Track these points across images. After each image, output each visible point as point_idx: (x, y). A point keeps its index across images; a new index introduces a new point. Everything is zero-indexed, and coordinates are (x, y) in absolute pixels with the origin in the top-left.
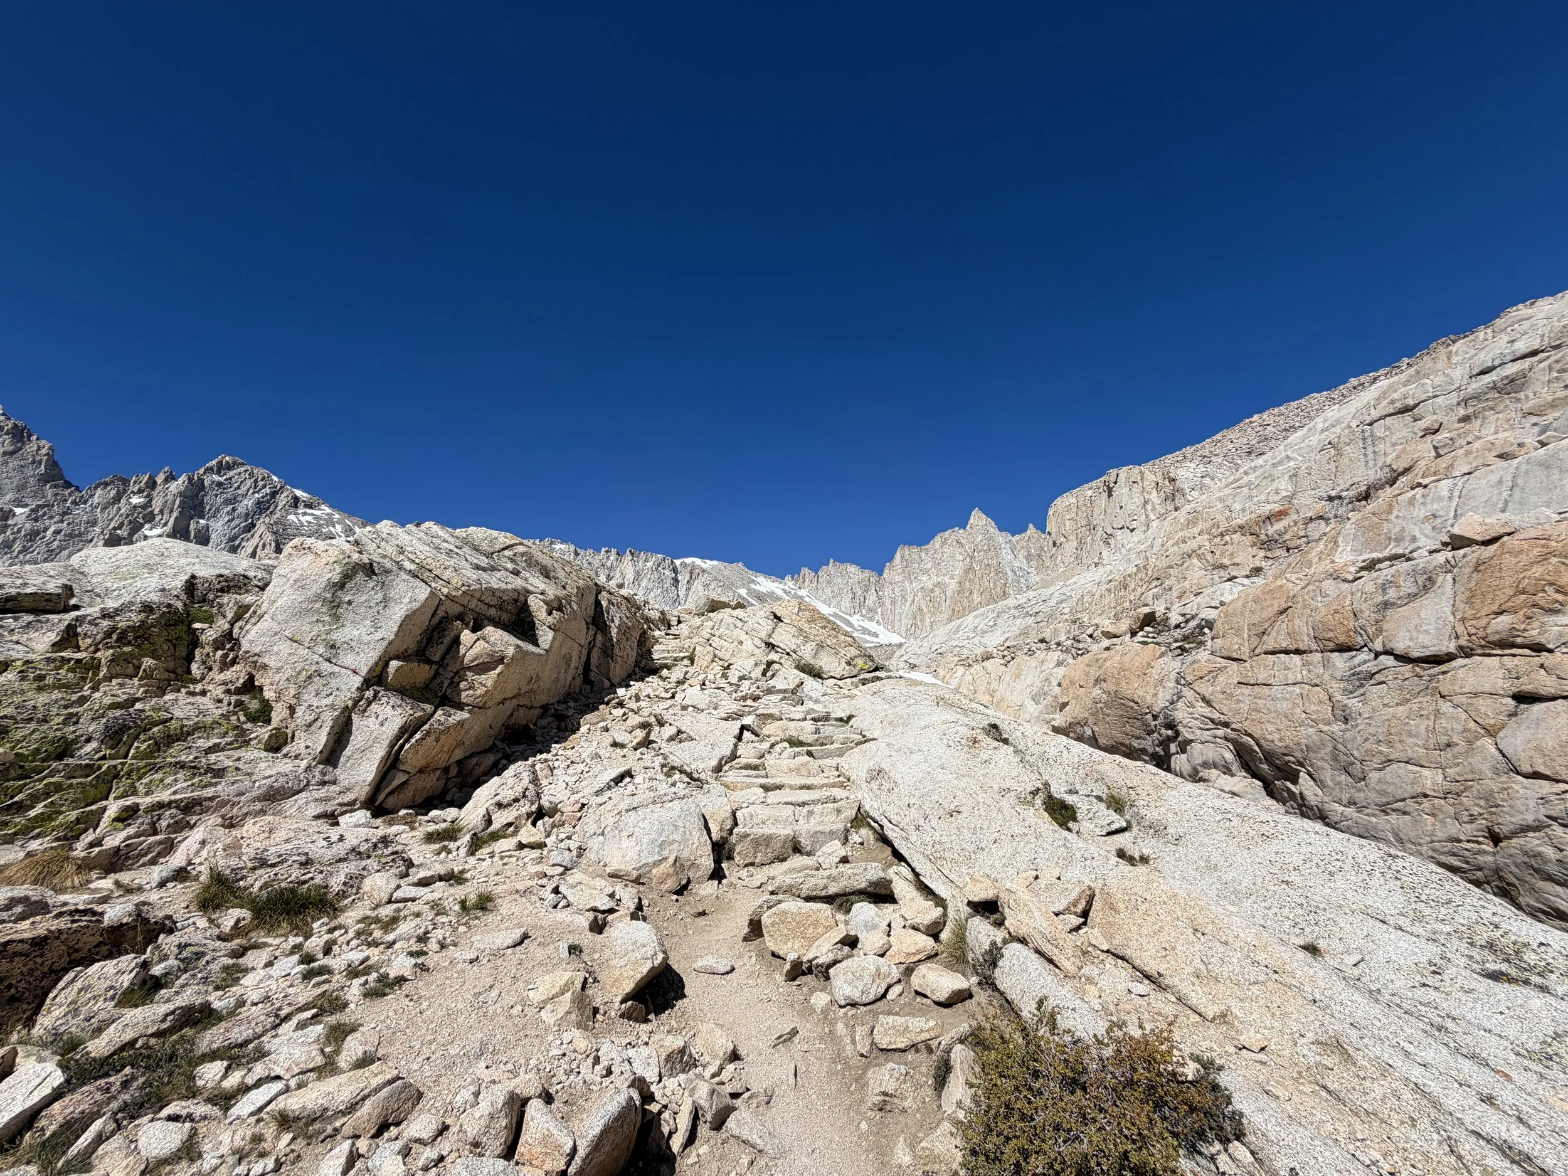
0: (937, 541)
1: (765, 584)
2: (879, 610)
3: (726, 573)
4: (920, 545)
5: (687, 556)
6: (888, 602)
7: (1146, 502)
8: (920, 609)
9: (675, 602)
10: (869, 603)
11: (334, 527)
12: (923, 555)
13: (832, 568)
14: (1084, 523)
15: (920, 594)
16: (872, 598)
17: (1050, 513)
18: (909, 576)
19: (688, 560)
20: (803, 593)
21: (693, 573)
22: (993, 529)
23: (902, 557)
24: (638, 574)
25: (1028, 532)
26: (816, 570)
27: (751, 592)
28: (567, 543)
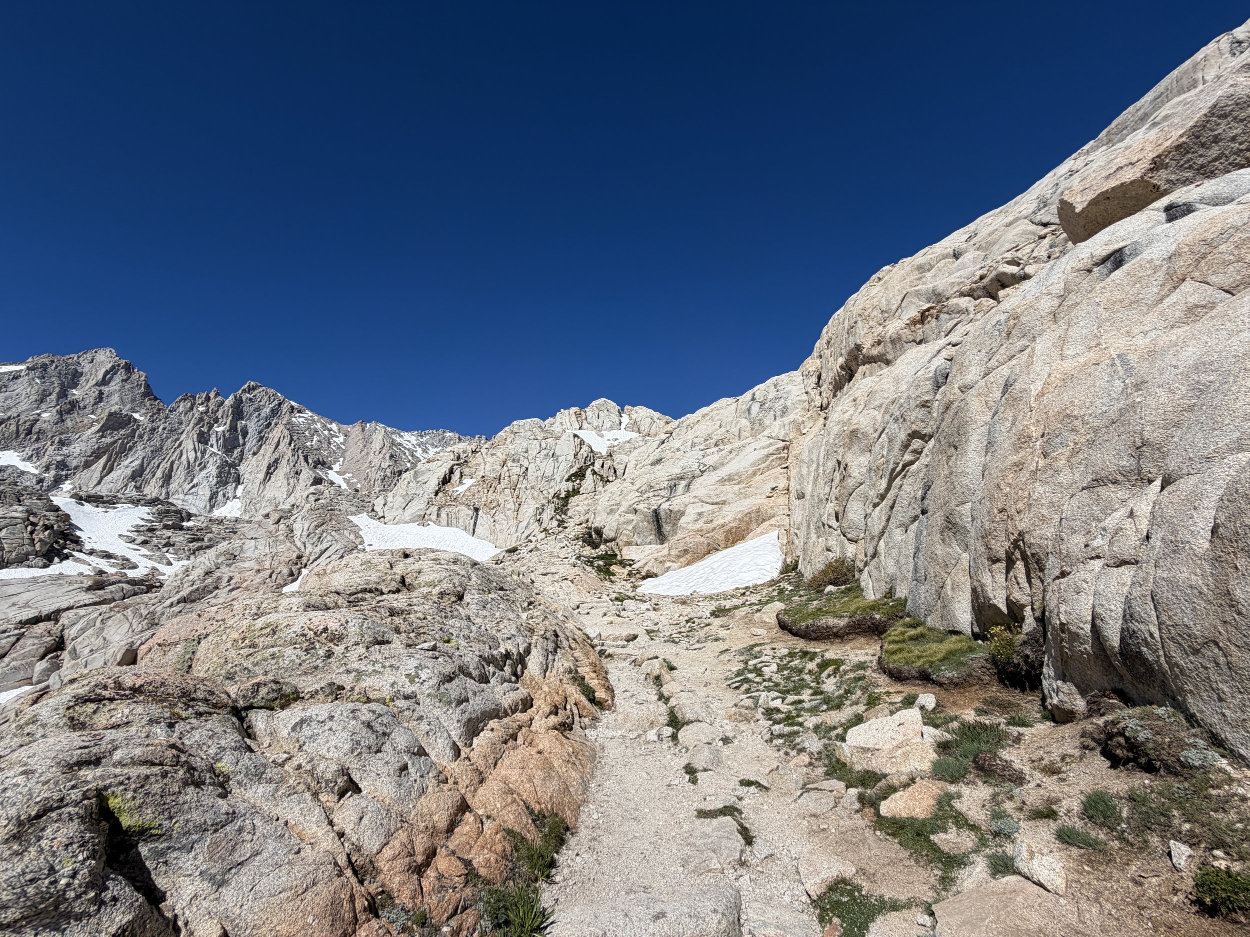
11: (316, 424)
28: (453, 432)
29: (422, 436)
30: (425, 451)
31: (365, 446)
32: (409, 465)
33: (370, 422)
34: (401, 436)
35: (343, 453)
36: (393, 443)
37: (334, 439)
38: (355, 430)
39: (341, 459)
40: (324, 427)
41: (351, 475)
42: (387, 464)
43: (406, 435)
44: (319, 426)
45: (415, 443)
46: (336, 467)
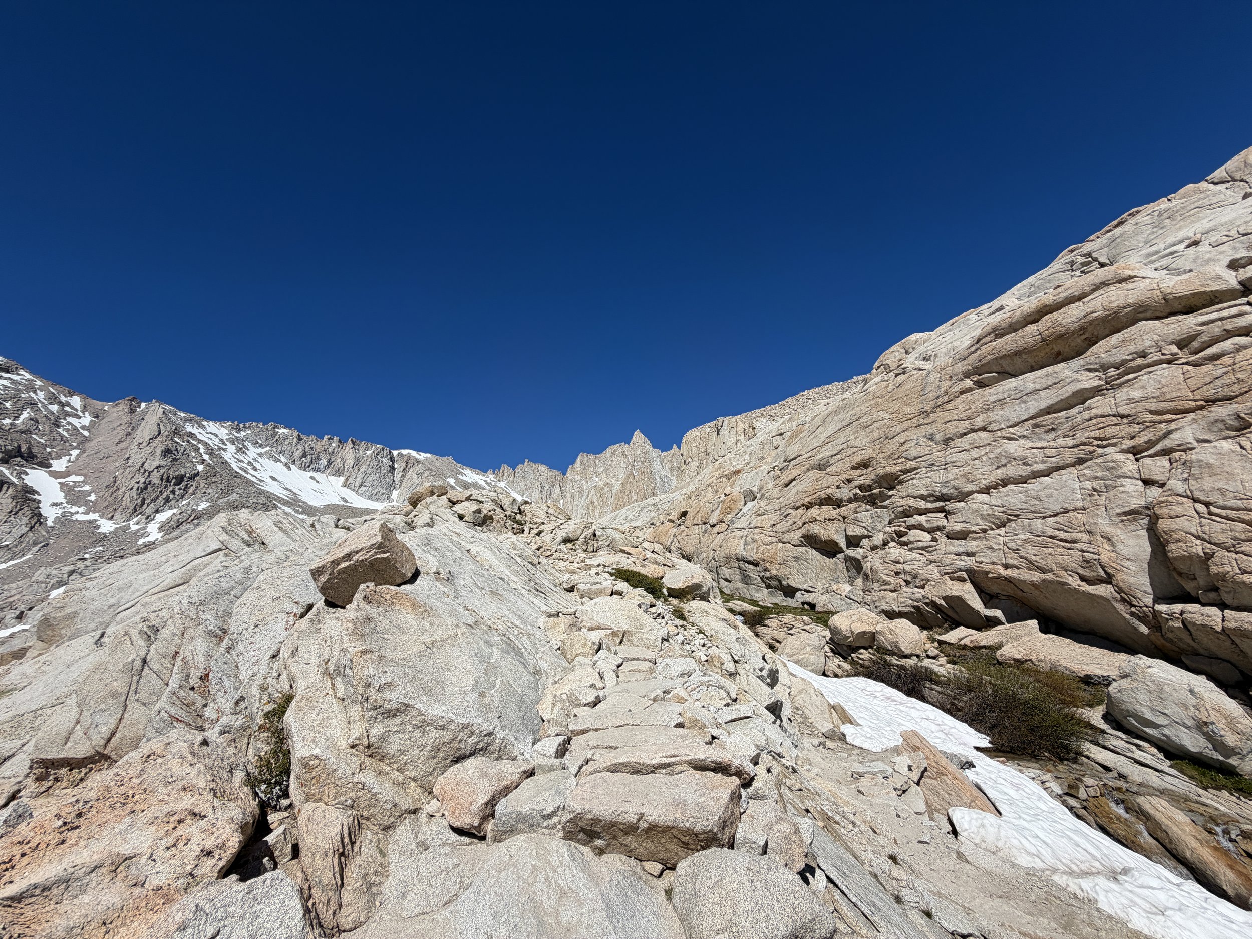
0: (608, 452)
1: (470, 476)
2: (562, 502)
3: (438, 464)
4: (595, 453)
5: (404, 448)
6: (568, 495)
7: (738, 441)
8: (592, 502)
9: (391, 486)
10: (554, 495)
11: (35, 393)
12: (597, 461)
13: (526, 467)
14: (703, 450)
15: (593, 491)
16: (557, 491)
17: (683, 441)
18: (586, 476)
19: (405, 452)
20: (502, 484)
21: (409, 463)
22: (648, 447)
23: (582, 462)
24: (357, 462)
25: (673, 451)
26: (513, 467)
27: (458, 481)
28: (290, 428)
29: (239, 430)
30: (242, 450)
31: (128, 434)
32: (200, 468)
33: (148, 400)
34: (203, 427)
35: (82, 442)
36: (176, 432)
37: (70, 419)
38: (116, 411)
39: (75, 452)
40: (53, 399)
41: (80, 478)
42: (155, 464)
43: (212, 426)
44: (41, 395)
45: (225, 438)
46: (59, 465)
